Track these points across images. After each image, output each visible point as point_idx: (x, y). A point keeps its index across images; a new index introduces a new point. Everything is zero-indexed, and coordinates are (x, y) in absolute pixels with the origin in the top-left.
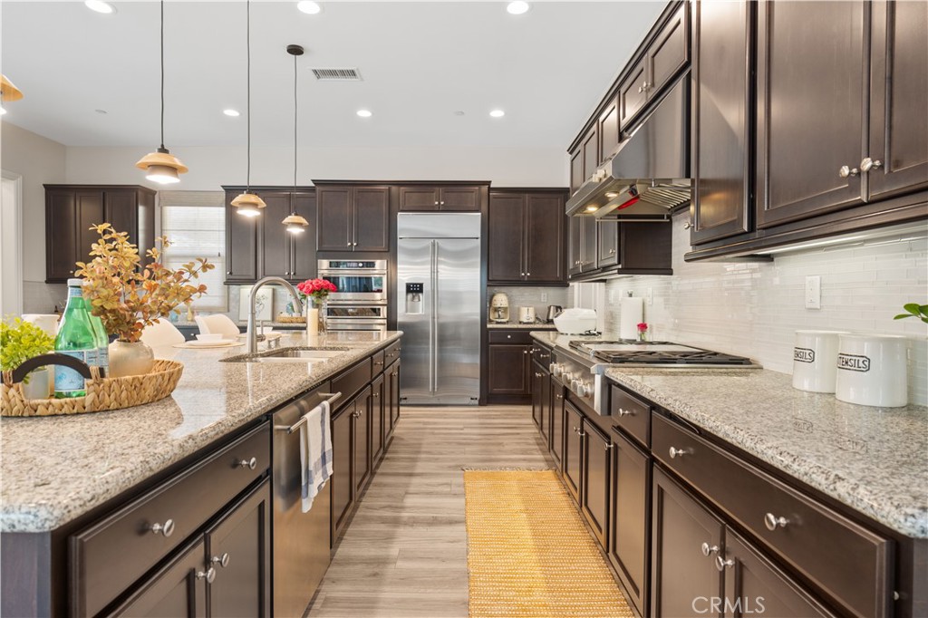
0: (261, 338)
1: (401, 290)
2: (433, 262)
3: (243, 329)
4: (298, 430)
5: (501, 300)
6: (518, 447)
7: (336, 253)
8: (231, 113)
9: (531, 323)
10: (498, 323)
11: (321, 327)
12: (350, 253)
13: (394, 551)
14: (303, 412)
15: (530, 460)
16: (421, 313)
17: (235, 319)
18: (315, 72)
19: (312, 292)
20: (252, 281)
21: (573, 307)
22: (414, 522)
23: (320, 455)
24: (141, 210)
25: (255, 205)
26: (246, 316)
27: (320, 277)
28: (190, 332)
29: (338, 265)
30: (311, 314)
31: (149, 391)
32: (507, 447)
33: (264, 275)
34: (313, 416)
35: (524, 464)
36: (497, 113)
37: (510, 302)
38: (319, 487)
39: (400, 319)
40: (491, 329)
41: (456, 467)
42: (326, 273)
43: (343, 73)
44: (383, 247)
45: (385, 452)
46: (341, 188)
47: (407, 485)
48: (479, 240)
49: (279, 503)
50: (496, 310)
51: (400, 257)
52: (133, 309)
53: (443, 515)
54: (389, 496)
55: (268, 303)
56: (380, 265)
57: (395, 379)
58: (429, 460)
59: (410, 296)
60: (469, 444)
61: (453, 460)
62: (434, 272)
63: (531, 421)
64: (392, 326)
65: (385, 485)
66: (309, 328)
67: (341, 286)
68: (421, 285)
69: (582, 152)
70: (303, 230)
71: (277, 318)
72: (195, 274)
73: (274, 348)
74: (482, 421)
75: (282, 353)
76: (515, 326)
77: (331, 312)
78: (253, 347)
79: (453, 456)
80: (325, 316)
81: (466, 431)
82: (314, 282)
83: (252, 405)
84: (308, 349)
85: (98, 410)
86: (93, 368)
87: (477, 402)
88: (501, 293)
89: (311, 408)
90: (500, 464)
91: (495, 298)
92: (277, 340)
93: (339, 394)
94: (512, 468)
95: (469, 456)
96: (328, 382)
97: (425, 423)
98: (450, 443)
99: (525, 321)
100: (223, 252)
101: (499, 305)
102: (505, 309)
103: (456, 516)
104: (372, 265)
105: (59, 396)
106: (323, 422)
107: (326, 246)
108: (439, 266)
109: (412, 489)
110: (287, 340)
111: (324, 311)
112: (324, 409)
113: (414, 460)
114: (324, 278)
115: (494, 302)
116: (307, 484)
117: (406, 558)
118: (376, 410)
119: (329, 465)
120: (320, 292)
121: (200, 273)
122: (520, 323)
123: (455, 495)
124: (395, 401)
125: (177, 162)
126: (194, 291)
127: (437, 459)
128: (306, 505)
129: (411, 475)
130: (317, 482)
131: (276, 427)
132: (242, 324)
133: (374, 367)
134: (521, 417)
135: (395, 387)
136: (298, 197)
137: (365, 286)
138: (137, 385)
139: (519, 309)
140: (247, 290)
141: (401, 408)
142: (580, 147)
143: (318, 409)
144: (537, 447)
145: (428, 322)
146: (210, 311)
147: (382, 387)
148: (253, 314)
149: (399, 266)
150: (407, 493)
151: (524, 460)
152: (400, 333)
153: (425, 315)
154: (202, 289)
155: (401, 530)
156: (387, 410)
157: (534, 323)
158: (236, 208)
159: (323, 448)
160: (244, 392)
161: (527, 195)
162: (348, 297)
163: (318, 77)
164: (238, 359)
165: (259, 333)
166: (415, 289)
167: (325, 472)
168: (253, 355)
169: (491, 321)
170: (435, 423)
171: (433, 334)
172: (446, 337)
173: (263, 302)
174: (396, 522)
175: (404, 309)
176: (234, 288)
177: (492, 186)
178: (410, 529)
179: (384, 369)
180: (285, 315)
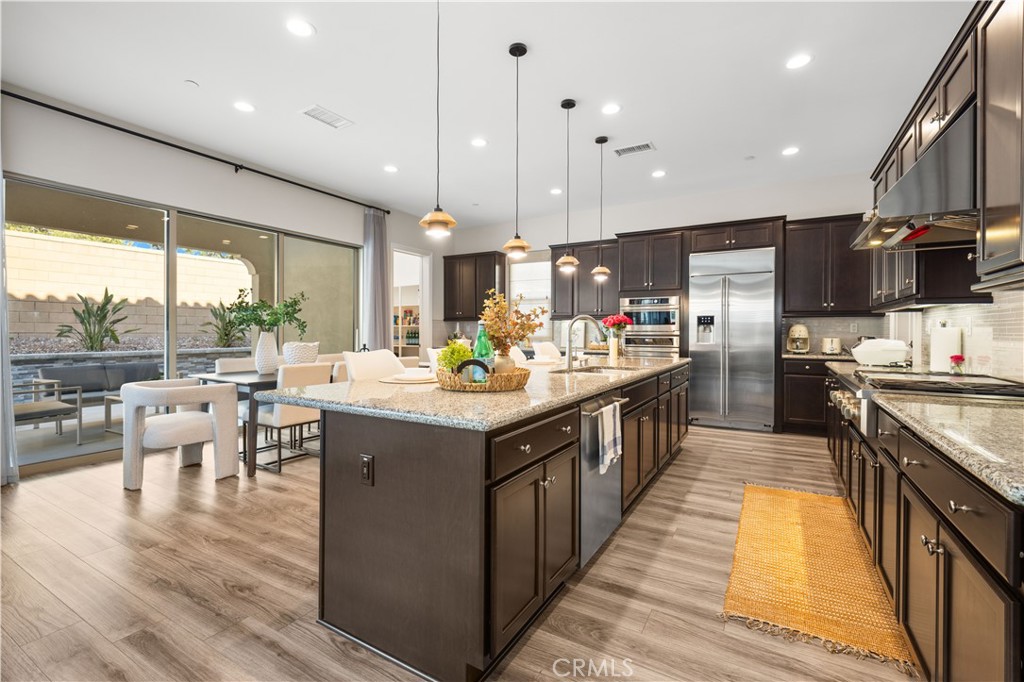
0: (575, 359)
1: (693, 322)
2: (724, 295)
3: (563, 354)
4: (597, 417)
5: (799, 330)
6: (809, 473)
7: (636, 293)
8: (556, 191)
9: (836, 355)
10: (795, 353)
11: (620, 353)
12: (647, 292)
13: (673, 528)
14: (601, 407)
15: (819, 486)
16: (712, 342)
17: (558, 346)
18: (617, 151)
19: (613, 325)
20: (570, 317)
21: (888, 338)
22: (691, 513)
23: (612, 438)
24: (497, 267)
25: (571, 263)
26: (565, 344)
27: (622, 314)
28: (530, 354)
29: (639, 302)
30: (612, 342)
31: (514, 384)
32: (795, 471)
33: (579, 313)
34: (607, 410)
35: (812, 488)
36: (791, 151)
37: (809, 333)
38: (612, 460)
39: (691, 349)
40: (786, 359)
41: (739, 480)
42: (628, 309)
43: (639, 148)
44: (677, 284)
45: (673, 459)
46: (638, 238)
47: (690, 486)
48: (773, 274)
49: (585, 465)
50: (794, 341)
51: (692, 291)
52: (506, 337)
53: (720, 513)
54: (673, 491)
55: (581, 334)
56: (674, 300)
57: (683, 399)
58: (713, 471)
59: (702, 327)
60: (755, 464)
61: (737, 474)
62: (725, 306)
63: (827, 452)
64: (683, 353)
65: (671, 483)
66: (611, 354)
67: (642, 319)
68: (712, 318)
69: (884, 180)
70: (606, 278)
71: (589, 346)
72: (537, 316)
73: (584, 366)
74: (773, 446)
75: (590, 370)
76: (815, 357)
77: (628, 341)
78: (570, 365)
79: (737, 471)
80: (624, 345)
81: (753, 453)
82: (615, 317)
83: (569, 395)
84: (608, 368)
85: (492, 391)
86: (490, 368)
87: (771, 429)
88: (798, 323)
89: (606, 405)
90: (784, 484)
91: (793, 328)
92: (586, 361)
93: (627, 399)
94: (797, 489)
95: (752, 473)
96: (619, 390)
97: (713, 442)
98: (735, 460)
99: (829, 352)
100: (550, 296)
101: (797, 336)
102: (805, 340)
103: (731, 515)
104: (667, 301)
105: (475, 381)
106: (614, 416)
107: (626, 287)
108: (731, 299)
109: (693, 490)
110: (594, 361)
111: (623, 341)
112: (615, 407)
113: (699, 469)
114: (625, 314)
115: (791, 333)
116: (603, 455)
117: (680, 535)
118: (663, 426)
119: (619, 447)
120: (619, 325)
121: (540, 316)
122: (823, 354)
123: (733, 501)
124: (683, 420)
125: (525, 244)
126: (537, 326)
127: (721, 471)
128: (603, 470)
129: (694, 479)
130: (610, 455)
131: (583, 413)
132: (563, 350)
133: (661, 386)
134: (820, 447)
135: (683, 408)
136: (605, 248)
137: (665, 319)
138: (509, 379)
139: (821, 341)
140: (566, 324)
141: (689, 427)
142: (882, 175)
143: (611, 406)
144: (831, 476)
145: (719, 352)
146: (540, 340)
147: (669, 403)
148: (570, 341)
149: (691, 300)
150: (689, 492)
151: (813, 485)
152: (689, 359)
153: (716, 345)
154: (541, 325)
155: (680, 516)
156: (674, 428)
157: (840, 354)
158: (559, 266)
159: (615, 434)
160: (564, 388)
161: (830, 224)
162: (648, 329)
163: (620, 155)
164: (561, 372)
165: (574, 354)
166: (706, 321)
167: (616, 452)
168: (570, 370)
169: (788, 352)
170: (723, 443)
171: (723, 363)
172: (737, 367)
173: (577, 333)
174: (677, 510)
175: (696, 340)
176: (557, 322)
177: (788, 219)
178: (688, 517)
179: (671, 388)
180: (594, 343)
